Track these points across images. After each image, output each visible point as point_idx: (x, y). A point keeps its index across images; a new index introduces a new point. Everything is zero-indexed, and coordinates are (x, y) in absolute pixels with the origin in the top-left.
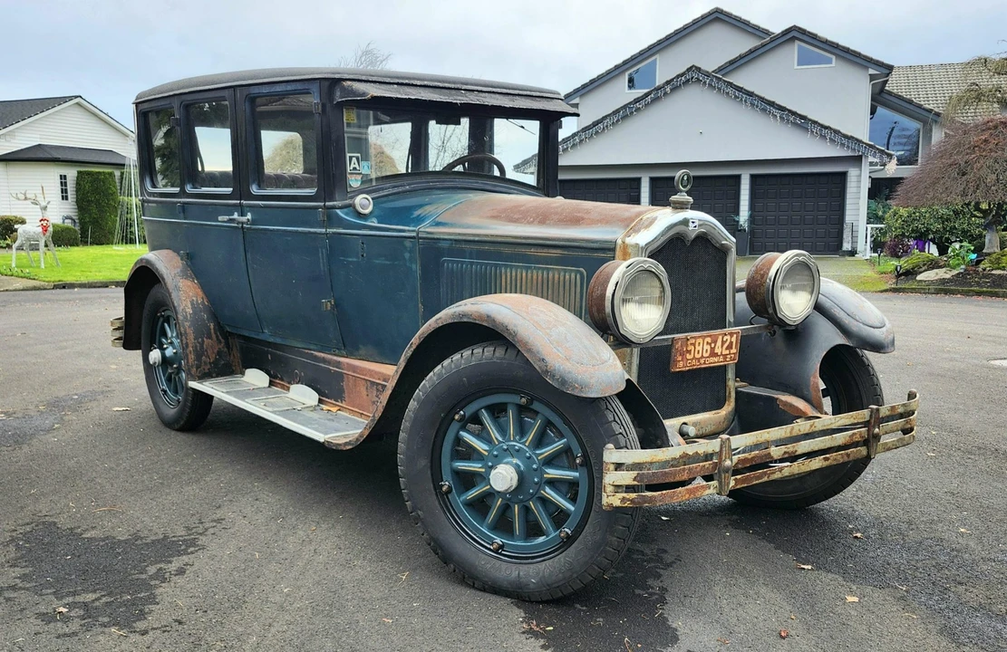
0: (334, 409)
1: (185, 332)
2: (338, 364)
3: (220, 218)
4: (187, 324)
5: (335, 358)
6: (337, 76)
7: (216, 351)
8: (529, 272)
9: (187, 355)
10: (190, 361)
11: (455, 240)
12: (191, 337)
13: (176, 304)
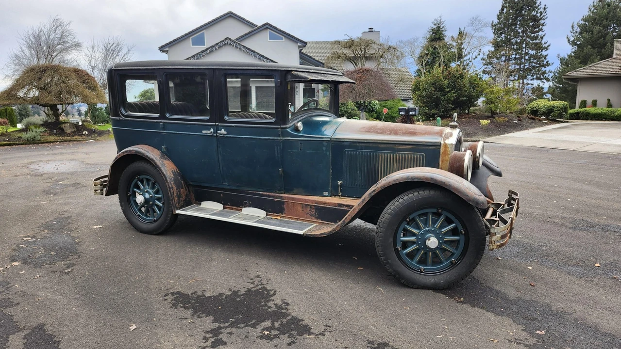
0: (279, 218)
1: (172, 186)
2: (281, 197)
3: (203, 132)
4: (172, 183)
5: (278, 195)
6: (290, 69)
7: (185, 194)
8: (395, 155)
9: (174, 198)
10: (175, 200)
11: (353, 142)
12: (175, 188)
13: (165, 173)
